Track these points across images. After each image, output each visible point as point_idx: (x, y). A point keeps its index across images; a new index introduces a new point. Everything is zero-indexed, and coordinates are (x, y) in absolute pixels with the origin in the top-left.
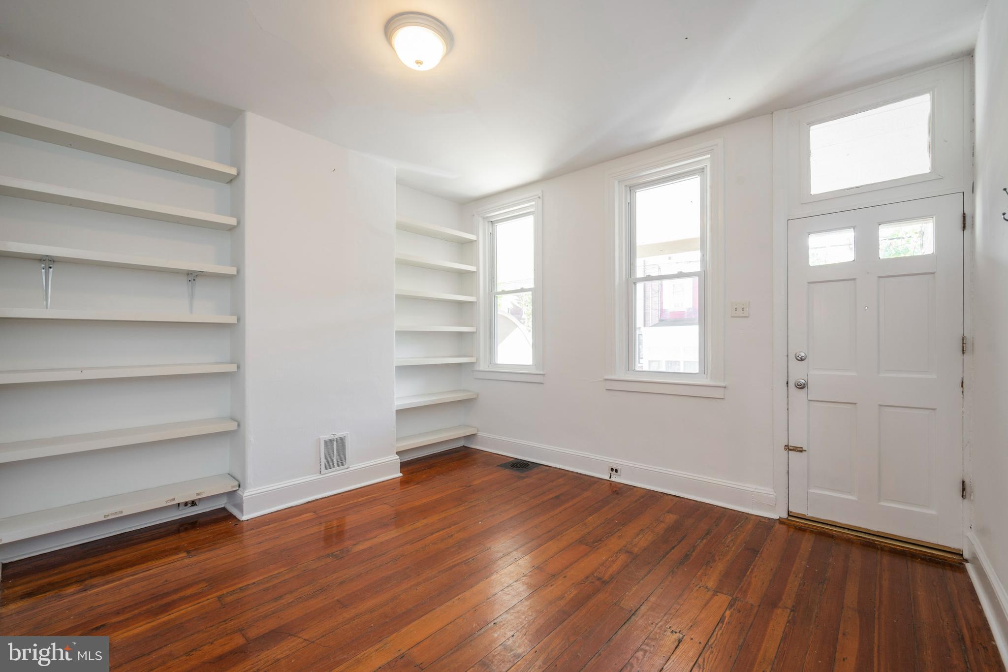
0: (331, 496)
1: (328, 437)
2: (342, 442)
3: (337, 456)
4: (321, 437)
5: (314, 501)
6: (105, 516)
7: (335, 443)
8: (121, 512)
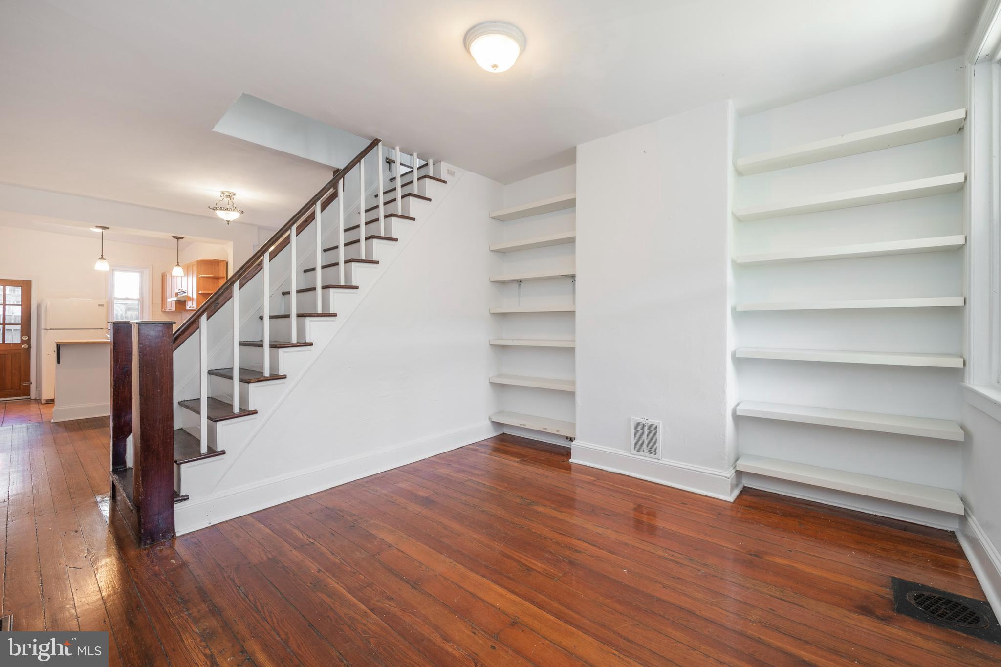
0: (637, 478)
1: (639, 420)
2: (653, 429)
3: (647, 442)
4: (632, 417)
5: (621, 474)
6: (520, 425)
7: (646, 428)
8: (525, 425)
